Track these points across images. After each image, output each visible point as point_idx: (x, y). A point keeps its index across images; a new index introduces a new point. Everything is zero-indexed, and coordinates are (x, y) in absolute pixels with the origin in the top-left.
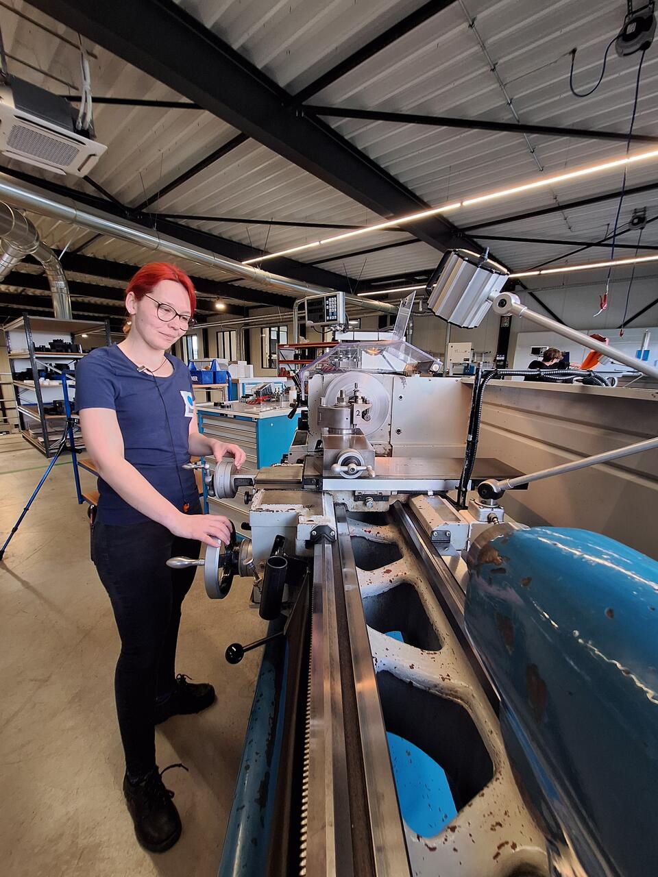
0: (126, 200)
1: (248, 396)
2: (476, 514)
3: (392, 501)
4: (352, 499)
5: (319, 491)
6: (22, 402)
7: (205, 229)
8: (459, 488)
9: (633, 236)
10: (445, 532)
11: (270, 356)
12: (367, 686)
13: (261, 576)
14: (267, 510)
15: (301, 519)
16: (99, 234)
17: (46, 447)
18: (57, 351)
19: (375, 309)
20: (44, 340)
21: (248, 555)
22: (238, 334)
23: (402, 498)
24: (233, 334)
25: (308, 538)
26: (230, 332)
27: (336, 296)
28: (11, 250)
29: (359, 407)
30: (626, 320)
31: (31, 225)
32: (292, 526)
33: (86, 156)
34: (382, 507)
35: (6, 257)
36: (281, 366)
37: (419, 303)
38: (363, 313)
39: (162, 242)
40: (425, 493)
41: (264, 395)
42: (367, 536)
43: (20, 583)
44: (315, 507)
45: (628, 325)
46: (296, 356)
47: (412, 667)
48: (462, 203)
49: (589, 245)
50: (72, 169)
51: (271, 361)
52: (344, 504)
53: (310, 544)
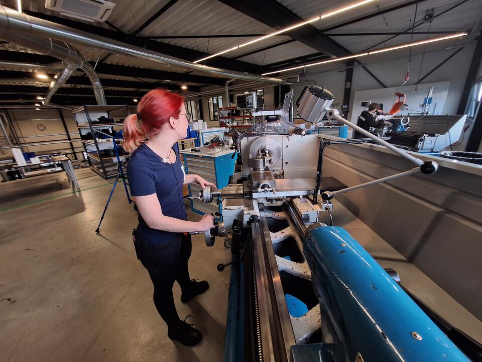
0: (126, 30)
1: (207, 144)
2: (321, 207)
3: (284, 201)
4: (266, 201)
5: (251, 198)
6: (88, 151)
7: (172, 43)
8: (314, 195)
9: (425, 26)
10: (307, 215)
11: (214, 113)
12: (277, 279)
13: (230, 236)
14: (229, 209)
15: (245, 212)
16: (111, 52)
17: (105, 174)
18: (103, 123)
19: (272, 83)
20: (95, 117)
21: (222, 228)
22: (195, 103)
23: (289, 199)
24: (192, 102)
25: (248, 220)
26: (190, 101)
27: (252, 95)
28: (69, 66)
29: (267, 158)
30: (420, 79)
31: (78, 51)
32: (241, 215)
33: (104, 10)
34: (279, 203)
35: (66, 70)
36: (221, 120)
37: (297, 77)
38: (265, 86)
39: (150, 55)
40: (299, 197)
41: (216, 142)
42: (273, 217)
43: (110, 243)
44: (250, 207)
45: (421, 82)
46: (229, 114)
47: (293, 269)
48: (320, 17)
49: (398, 34)
50: (97, 18)
51: (215, 116)
52: (262, 203)
53: (249, 223)
